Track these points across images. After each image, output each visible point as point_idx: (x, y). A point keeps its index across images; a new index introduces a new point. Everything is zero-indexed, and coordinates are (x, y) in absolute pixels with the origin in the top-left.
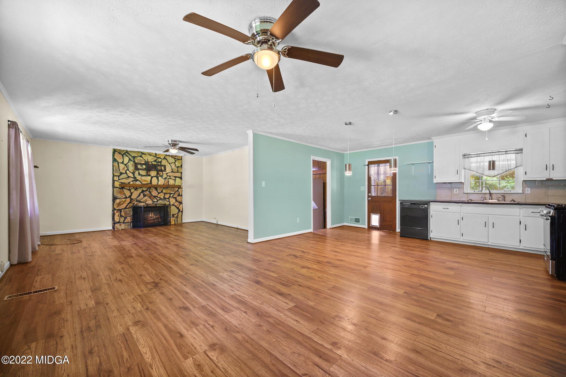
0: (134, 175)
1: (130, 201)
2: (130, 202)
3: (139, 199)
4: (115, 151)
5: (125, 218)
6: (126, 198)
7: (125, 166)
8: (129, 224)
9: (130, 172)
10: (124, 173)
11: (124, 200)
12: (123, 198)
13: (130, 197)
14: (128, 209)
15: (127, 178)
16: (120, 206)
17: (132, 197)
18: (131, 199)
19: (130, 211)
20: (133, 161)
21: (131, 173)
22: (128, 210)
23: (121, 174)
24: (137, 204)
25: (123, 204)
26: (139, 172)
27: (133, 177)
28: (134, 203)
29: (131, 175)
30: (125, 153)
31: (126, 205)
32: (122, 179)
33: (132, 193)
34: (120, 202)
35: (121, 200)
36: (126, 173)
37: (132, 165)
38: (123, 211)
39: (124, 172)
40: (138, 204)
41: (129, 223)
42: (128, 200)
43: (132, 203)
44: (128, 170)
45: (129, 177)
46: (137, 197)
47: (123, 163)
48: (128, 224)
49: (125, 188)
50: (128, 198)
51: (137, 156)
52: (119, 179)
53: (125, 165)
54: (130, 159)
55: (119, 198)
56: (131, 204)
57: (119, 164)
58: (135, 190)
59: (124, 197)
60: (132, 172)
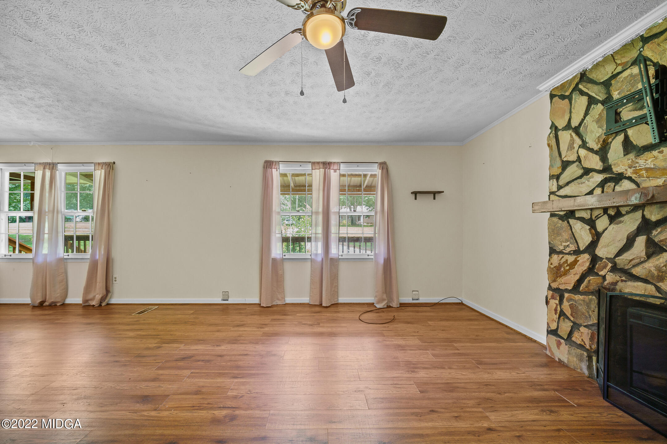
0: (604, 159)
1: (587, 264)
2: (591, 271)
3: (622, 260)
4: (552, 96)
5: (576, 326)
6: (577, 252)
7: (574, 135)
8: (582, 355)
9: (591, 150)
10: (573, 162)
11: (571, 259)
12: (569, 254)
13: (593, 245)
14: (582, 294)
15: (581, 177)
16: (559, 280)
17: (601, 251)
18: (595, 259)
19: (588, 305)
20: (603, 103)
21: (596, 153)
22: (581, 297)
23: (565, 165)
24: (616, 283)
25: (566, 273)
26: (627, 137)
27: (599, 165)
28: (604, 277)
29: (595, 162)
30: (576, 88)
31: (577, 277)
32: (568, 184)
33: (597, 236)
34: (560, 266)
35: (563, 260)
36: (579, 160)
37: (598, 121)
38: (569, 300)
39: (573, 157)
40: (620, 285)
41: (587, 351)
42: (585, 260)
43: (597, 274)
44: (584, 145)
45: (587, 172)
46: (620, 253)
47: (568, 127)
48: (579, 351)
49: (578, 215)
50: (584, 252)
51: (619, 69)
52: (560, 188)
53: (576, 130)
54: (592, 101)
55: (561, 252)
56: (592, 281)
57: (560, 133)
58: (612, 219)
59: (573, 247)
60: (596, 147)
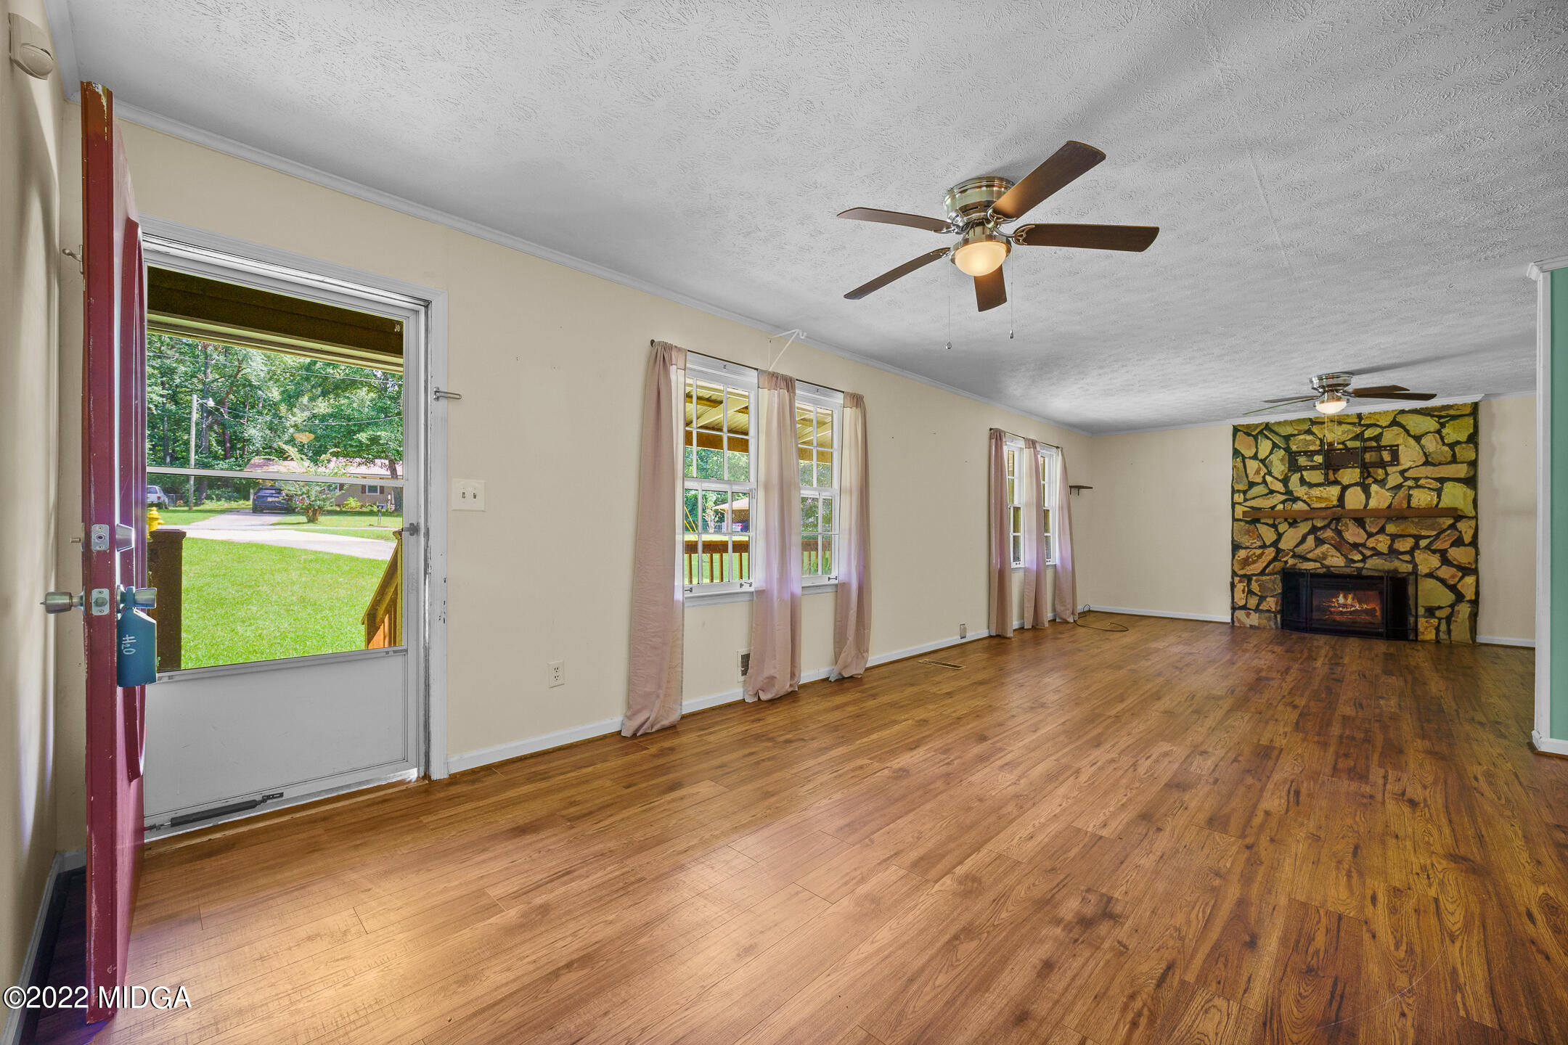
0: (1286, 485)
1: (1273, 554)
2: (1275, 559)
3: (1300, 550)
4: (1236, 430)
5: (1262, 599)
6: (1264, 546)
7: (1261, 465)
8: (1270, 617)
9: (1277, 479)
10: (1258, 484)
11: (1258, 552)
12: (1255, 548)
13: (1275, 544)
14: (1268, 575)
15: (1267, 494)
16: (1247, 568)
17: (1282, 545)
18: (1278, 551)
19: (1274, 582)
20: (1284, 449)
21: (1280, 481)
22: (1268, 577)
23: (1252, 485)
24: (1295, 565)
25: (1254, 562)
26: (1302, 475)
27: (1282, 490)
28: (1286, 562)
29: (1279, 487)
30: (1261, 432)
31: (1265, 564)
32: (1254, 498)
33: (1280, 536)
34: (1248, 558)
35: (1251, 553)
36: (1264, 482)
37: (1282, 460)
38: (1256, 581)
39: (1259, 480)
40: (1299, 565)
41: (1273, 612)
42: (1270, 553)
43: (1280, 560)
44: (1269, 473)
45: (1272, 492)
46: (1297, 546)
47: (1255, 457)
48: (1267, 614)
49: (1262, 521)
50: (1270, 546)
51: (1296, 432)
52: (1246, 500)
53: (1263, 461)
54: (1275, 445)
55: (1247, 548)
56: (1278, 565)
57: (1247, 460)
58: (1291, 525)
59: (1259, 544)
60: (1280, 478)
